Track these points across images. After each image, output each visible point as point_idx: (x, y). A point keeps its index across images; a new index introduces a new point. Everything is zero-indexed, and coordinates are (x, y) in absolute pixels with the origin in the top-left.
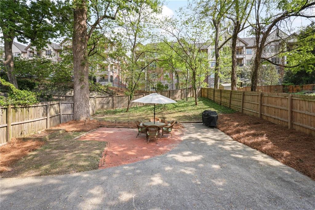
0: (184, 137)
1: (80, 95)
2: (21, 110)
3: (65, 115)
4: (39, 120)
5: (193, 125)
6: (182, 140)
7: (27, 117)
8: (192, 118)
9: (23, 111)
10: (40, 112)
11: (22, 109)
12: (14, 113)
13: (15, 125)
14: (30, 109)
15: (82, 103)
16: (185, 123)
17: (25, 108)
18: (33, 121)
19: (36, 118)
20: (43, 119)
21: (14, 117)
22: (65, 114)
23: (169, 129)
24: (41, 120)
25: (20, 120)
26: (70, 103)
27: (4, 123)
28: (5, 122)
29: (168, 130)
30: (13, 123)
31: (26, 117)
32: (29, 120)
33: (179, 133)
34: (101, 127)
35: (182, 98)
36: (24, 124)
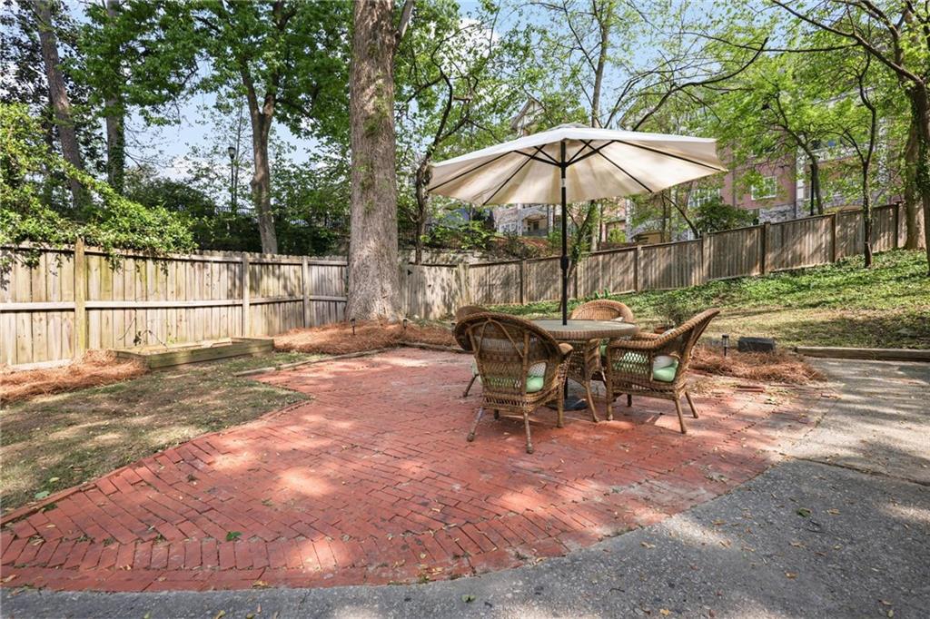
0: (799, 435)
1: (362, 237)
2: (133, 267)
3: (321, 303)
4: (211, 307)
5: (901, 368)
6: (776, 458)
7: (160, 289)
8: (903, 331)
9: (143, 269)
10: (215, 282)
11: (140, 263)
12: (107, 272)
13: (111, 311)
14: (171, 267)
15: (368, 264)
16: (842, 355)
17: (150, 263)
18: (186, 308)
19: (197, 296)
20: (228, 306)
21: (106, 285)
22: (320, 300)
23: (662, 360)
24: (219, 306)
25: (130, 295)
26: (338, 266)
27: (65, 298)
28: (69, 295)
29: (649, 366)
30: (104, 302)
31: (156, 291)
32: (167, 300)
33: (768, 402)
34: (404, 345)
35: (838, 255)
36: (149, 311)
